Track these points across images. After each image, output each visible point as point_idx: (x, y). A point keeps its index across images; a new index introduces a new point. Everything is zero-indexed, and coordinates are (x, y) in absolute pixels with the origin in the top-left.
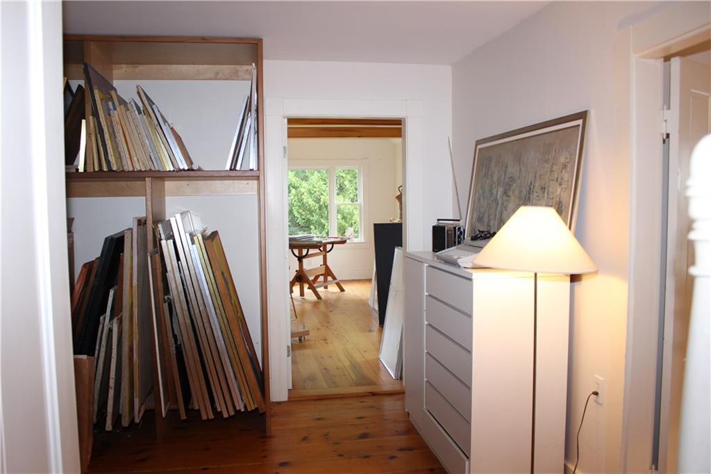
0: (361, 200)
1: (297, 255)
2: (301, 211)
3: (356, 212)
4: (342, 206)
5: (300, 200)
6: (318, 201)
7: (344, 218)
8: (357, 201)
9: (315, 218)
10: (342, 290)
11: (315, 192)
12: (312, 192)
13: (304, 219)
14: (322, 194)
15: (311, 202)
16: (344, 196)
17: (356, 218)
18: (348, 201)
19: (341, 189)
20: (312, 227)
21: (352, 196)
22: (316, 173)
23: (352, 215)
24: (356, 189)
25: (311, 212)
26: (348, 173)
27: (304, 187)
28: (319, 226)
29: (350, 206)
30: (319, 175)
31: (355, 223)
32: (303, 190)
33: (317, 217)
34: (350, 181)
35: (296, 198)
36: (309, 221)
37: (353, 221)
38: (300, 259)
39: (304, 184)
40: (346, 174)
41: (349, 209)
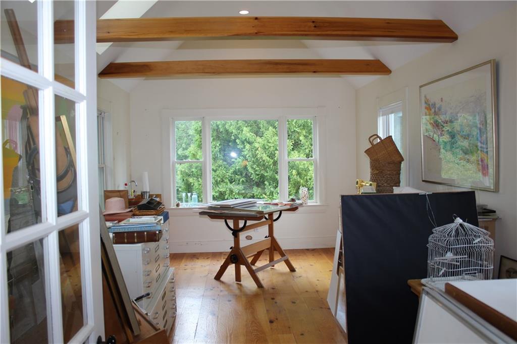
0: (316, 155)
1: (232, 227)
2: (255, 166)
3: (311, 168)
4: (298, 162)
5: (255, 156)
6: (272, 156)
7: (299, 174)
8: (312, 157)
9: (268, 174)
10: (292, 270)
11: (270, 147)
12: (267, 147)
13: (258, 175)
14: (276, 150)
15: (265, 157)
16: (299, 152)
17: (311, 173)
18: (303, 156)
19: (296, 145)
20: (266, 183)
21: (307, 151)
22: (271, 128)
23: (307, 170)
24: (312, 145)
25: (265, 167)
26: (304, 129)
27: (259, 142)
28: (273, 182)
29: (305, 162)
30: (274, 130)
31: (310, 179)
32: (257, 145)
33: (271, 172)
34: (306, 137)
35: (250, 153)
36: (263, 176)
37: (308, 178)
38: (236, 232)
39: (259, 139)
40: (301, 129)
41: (304, 164)
